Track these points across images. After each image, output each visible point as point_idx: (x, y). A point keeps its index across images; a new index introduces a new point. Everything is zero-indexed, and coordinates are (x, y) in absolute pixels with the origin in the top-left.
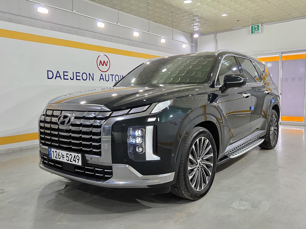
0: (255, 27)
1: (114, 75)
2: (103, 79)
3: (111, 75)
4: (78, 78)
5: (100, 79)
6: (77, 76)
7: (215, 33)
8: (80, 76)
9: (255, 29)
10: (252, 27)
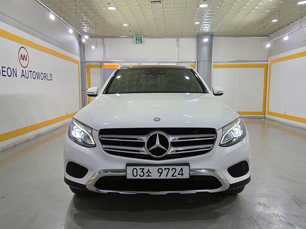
0: (139, 38)
1: (32, 71)
2: (24, 75)
3: (30, 71)
4: (4, 73)
5: (22, 75)
6: (3, 71)
7: (103, 37)
8: (5, 71)
9: (139, 40)
10: (136, 38)
